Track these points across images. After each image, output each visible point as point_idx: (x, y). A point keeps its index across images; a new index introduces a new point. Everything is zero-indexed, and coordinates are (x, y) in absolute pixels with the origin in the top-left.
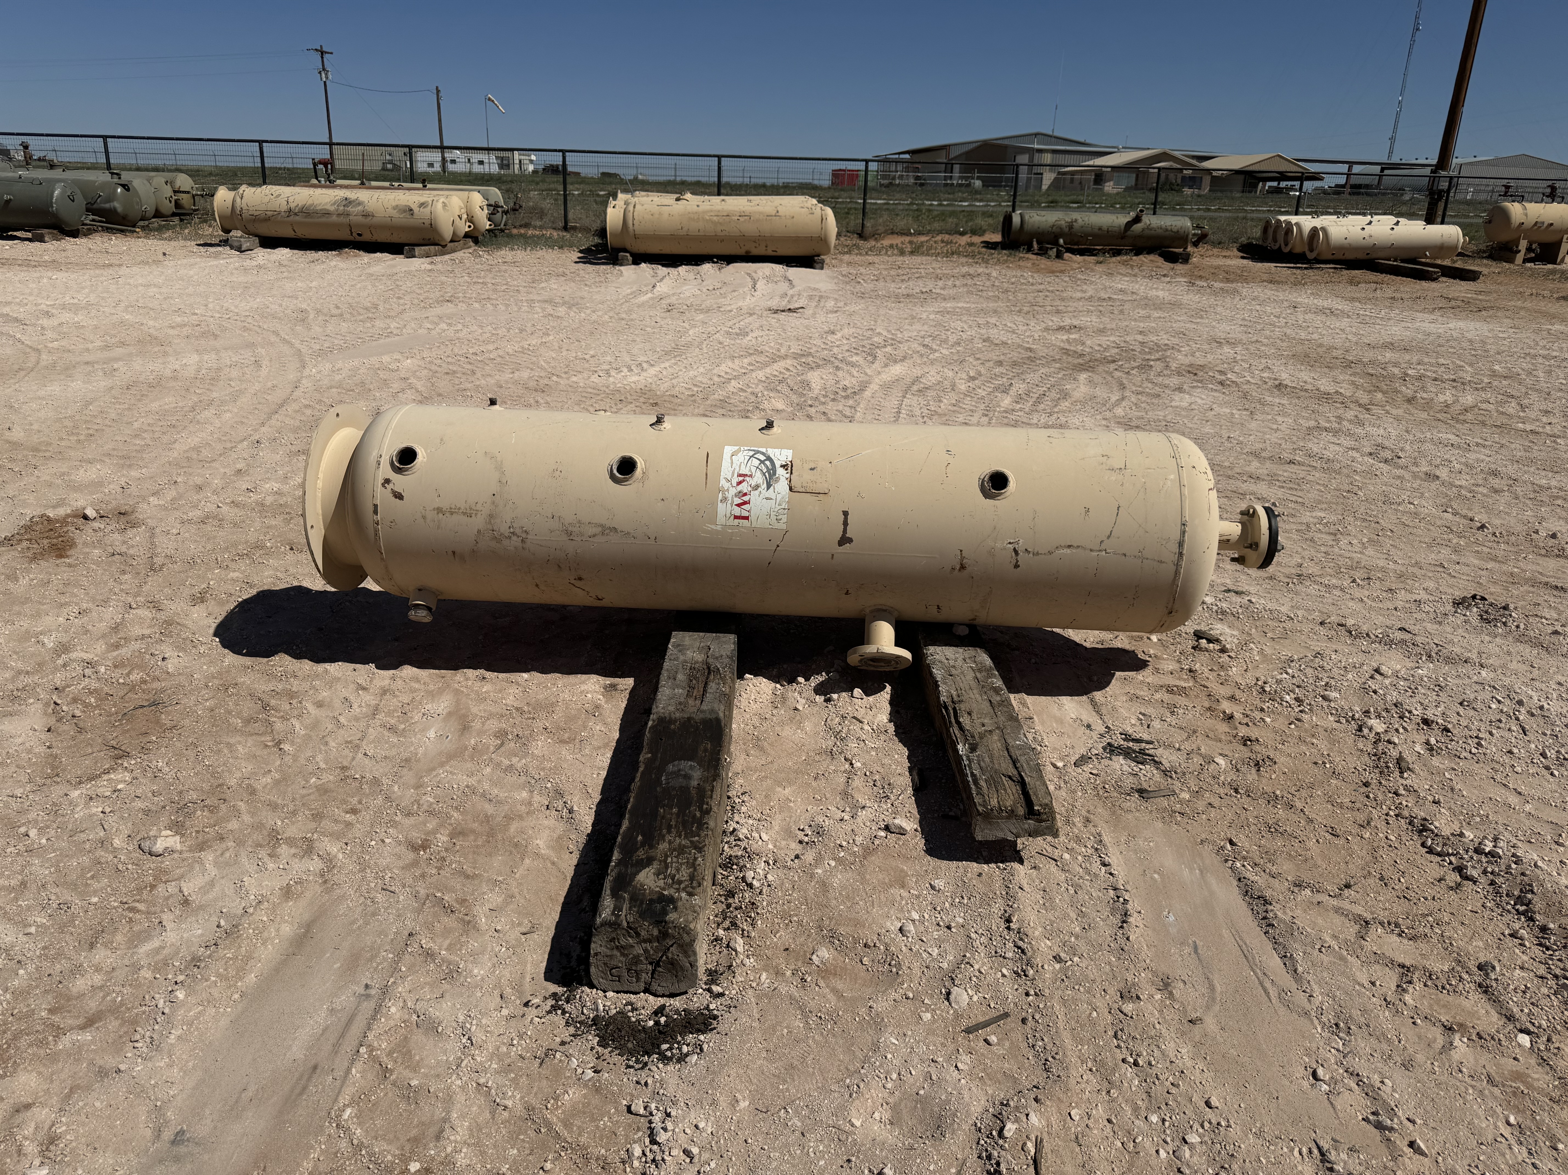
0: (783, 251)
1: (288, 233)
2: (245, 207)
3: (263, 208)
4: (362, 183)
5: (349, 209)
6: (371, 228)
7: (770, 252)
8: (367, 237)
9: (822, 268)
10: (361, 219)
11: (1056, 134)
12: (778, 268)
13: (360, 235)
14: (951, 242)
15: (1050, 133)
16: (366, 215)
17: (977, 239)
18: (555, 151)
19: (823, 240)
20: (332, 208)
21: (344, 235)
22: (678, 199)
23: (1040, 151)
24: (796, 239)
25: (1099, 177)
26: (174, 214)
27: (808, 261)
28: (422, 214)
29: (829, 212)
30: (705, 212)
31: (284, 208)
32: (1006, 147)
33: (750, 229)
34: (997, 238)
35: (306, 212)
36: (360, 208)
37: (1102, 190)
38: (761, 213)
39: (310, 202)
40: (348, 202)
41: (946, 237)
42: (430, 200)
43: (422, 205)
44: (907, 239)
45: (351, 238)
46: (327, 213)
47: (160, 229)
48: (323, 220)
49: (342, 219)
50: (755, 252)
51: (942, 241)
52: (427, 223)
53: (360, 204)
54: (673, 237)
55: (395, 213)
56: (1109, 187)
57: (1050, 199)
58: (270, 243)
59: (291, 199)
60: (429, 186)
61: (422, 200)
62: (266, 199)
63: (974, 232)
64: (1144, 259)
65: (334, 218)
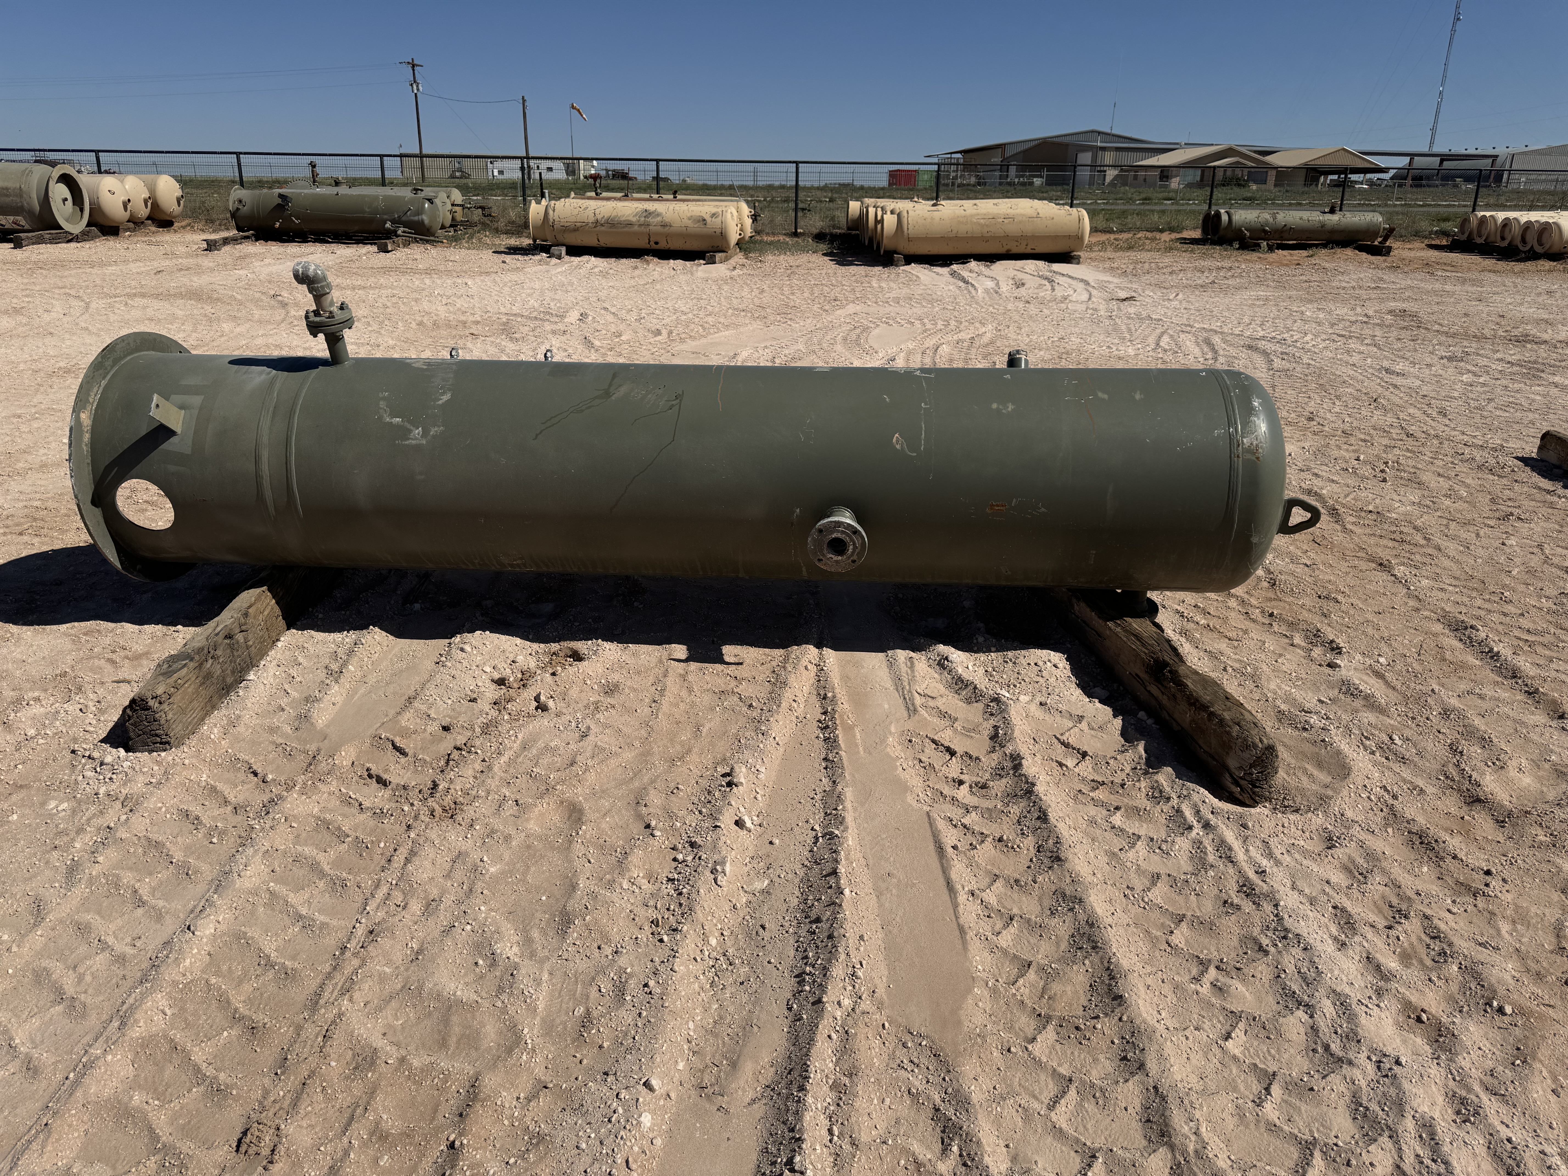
0: (1041, 249)
1: (591, 241)
2: (557, 219)
3: (573, 219)
4: (626, 196)
5: (650, 220)
6: (667, 236)
7: (1028, 250)
8: (663, 245)
9: (1078, 263)
10: (659, 229)
12: (1041, 264)
13: (656, 243)
16: (664, 225)
17: (1175, 236)
18: (790, 162)
19: (1078, 238)
20: (634, 219)
21: (642, 243)
22: (934, 205)
23: (1103, 149)
24: (1055, 238)
25: (1165, 173)
27: (1066, 257)
28: (714, 224)
29: (1084, 213)
30: (972, 216)
31: (592, 219)
32: (1066, 145)
33: (1013, 229)
34: (1197, 234)
35: (612, 224)
36: (659, 219)
37: (1166, 186)
38: (1023, 215)
39: (614, 214)
40: (648, 213)
41: (1149, 235)
42: (720, 210)
43: (714, 215)
44: (1112, 236)
45: (648, 246)
46: (630, 224)
48: (626, 229)
49: (642, 229)
50: (1015, 250)
52: (718, 231)
53: (658, 215)
54: (944, 239)
55: (689, 223)
56: (1175, 183)
58: (575, 251)
59: (597, 212)
61: (714, 210)
62: (576, 212)
65: (636, 228)
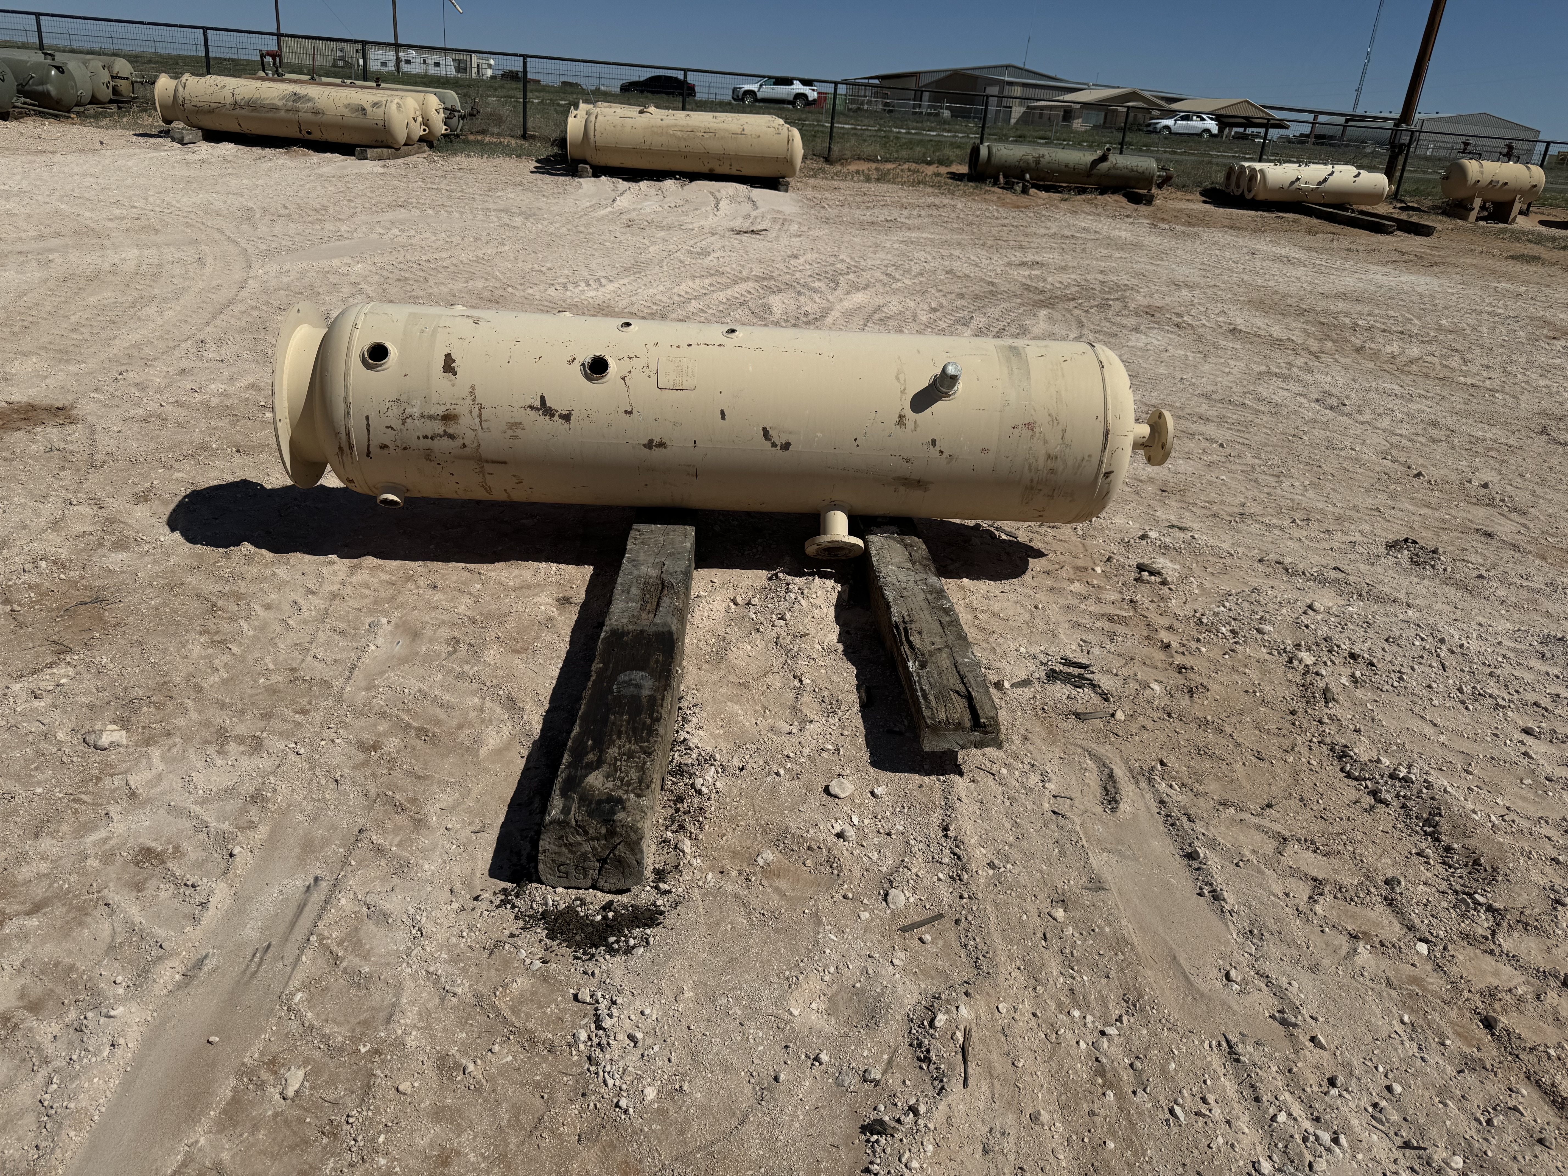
0: (748, 171)
1: (233, 127)
2: (187, 97)
3: (207, 99)
4: (313, 79)
5: (298, 105)
6: (320, 125)
7: (734, 172)
8: (317, 136)
9: (787, 191)
10: (310, 116)
11: (1027, 67)
12: (742, 188)
13: (309, 133)
14: (918, 171)
15: (1022, 66)
16: (316, 112)
17: (943, 170)
18: (516, 55)
19: (788, 162)
20: (280, 103)
21: (292, 132)
22: (641, 112)
23: (1011, 84)
24: (762, 159)
25: (1068, 114)
26: (111, 101)
27: (773, 183)
28: (375, 115)
29: (796, 133)
30: (668, 126)
31: (229, 99)
32: (976, 78)
33: (714, 146)
34: (964, 169)
35: (253, 106)
36: (310, 104)
37: (1070, 127)
38: (726, 130)
39: (257, 95)
40: (297, 97)
41: (914, 166)
42: (384, 100)
43: (375, 105)
44: (874, 165)
45: (300, 136)
46: (276, 109)
47: (96, 116)
48: (271, 115)
49: (290, 115)
50: (719, 170)
51: (909, 170)
52: (381, 123)
53: (310, 100)
54: (636, 151)
55: (346, 112)
56: (1078, 124)
57: (1019, 133)
58: (213, 136)
59: (237, 92)
60: (383, 85)
61: (376, 99)
62: (211, 90)
63: (941, 162)
64: (1109, 198)
65: (282, 114)
